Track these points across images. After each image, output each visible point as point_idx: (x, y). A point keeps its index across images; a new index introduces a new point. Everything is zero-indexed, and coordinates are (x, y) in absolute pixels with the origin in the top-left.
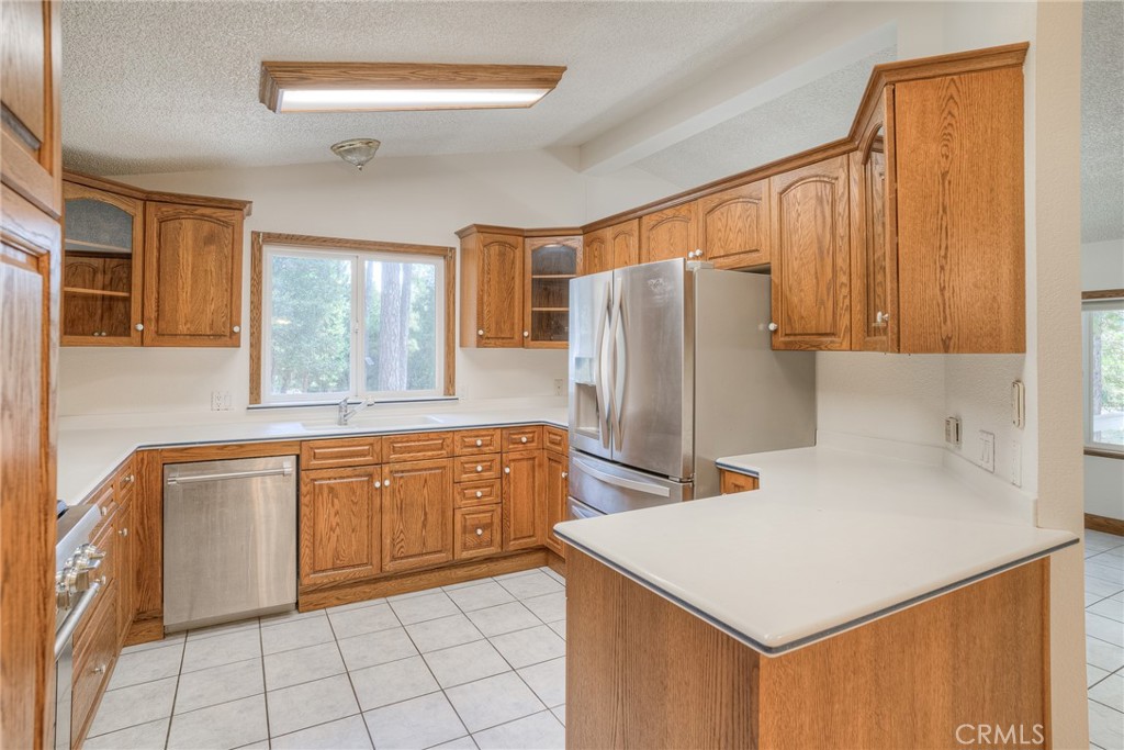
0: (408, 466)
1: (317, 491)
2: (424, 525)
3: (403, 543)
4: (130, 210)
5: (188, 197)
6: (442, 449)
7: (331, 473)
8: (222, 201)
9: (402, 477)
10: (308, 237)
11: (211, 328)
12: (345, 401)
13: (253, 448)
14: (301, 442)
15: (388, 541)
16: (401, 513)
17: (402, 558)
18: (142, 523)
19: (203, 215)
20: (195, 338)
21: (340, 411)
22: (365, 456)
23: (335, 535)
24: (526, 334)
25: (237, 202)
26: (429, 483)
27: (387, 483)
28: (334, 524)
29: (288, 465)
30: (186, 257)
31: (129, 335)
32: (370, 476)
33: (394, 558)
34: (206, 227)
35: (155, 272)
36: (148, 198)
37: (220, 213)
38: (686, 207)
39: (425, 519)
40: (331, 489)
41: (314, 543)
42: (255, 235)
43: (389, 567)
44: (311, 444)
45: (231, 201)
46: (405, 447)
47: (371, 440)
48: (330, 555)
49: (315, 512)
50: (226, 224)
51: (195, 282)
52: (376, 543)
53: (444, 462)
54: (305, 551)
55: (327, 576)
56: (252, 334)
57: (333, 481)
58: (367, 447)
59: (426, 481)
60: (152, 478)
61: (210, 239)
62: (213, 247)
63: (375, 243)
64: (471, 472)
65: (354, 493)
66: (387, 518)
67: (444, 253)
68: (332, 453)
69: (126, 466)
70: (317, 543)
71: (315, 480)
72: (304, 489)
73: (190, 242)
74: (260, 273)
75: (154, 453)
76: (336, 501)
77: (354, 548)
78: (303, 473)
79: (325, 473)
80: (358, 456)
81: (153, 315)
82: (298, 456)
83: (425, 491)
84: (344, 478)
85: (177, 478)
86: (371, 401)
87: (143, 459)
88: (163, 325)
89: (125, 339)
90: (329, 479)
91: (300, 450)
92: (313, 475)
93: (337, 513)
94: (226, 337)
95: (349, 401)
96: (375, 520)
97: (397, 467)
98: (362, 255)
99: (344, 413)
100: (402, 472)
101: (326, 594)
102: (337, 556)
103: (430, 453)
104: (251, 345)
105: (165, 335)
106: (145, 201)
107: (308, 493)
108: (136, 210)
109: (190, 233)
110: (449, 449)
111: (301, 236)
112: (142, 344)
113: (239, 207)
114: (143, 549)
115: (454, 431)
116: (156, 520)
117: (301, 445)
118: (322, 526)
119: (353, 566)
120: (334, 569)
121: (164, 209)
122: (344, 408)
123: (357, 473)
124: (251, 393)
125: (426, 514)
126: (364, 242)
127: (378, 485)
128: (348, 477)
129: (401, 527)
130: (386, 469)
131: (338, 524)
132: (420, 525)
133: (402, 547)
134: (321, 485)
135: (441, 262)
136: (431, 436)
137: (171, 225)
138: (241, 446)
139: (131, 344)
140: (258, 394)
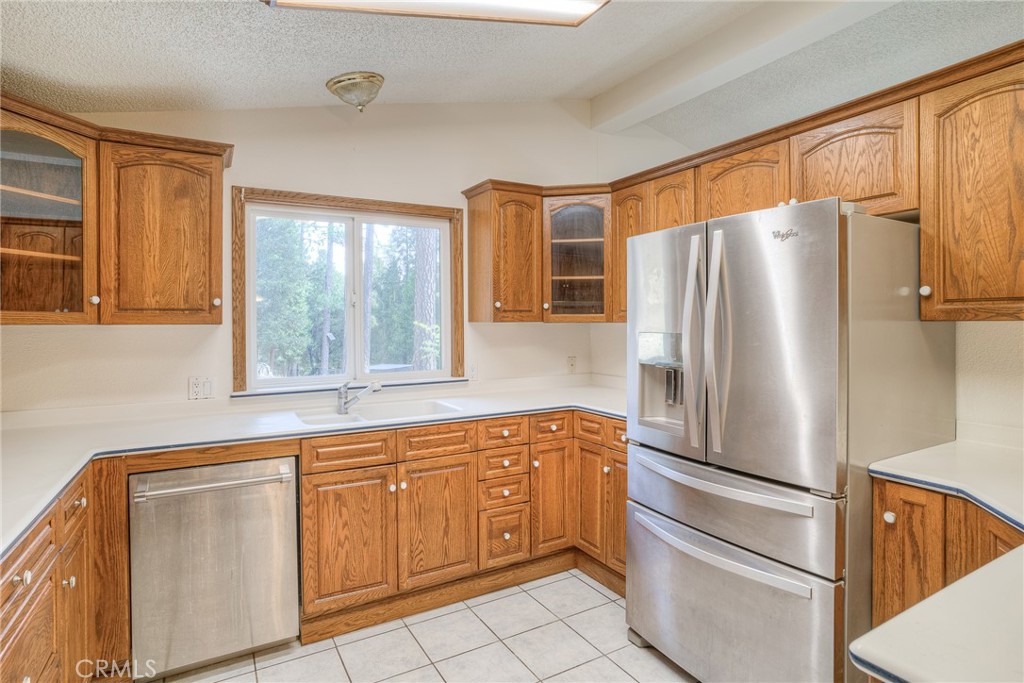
0: (427, 464)
1: (321, 498)
2: (446, 533)
3: (422, 555)
4: (78, 151)
5: (153, 137)
6: (464, 442)
7: (338, 476)
8: (197, 143)
9: (420, 478)
10: (298, 194)
11: (186, 301)
12: (345, 386)
13: (242, 450)
14: (301, 440)
15: (404, 554)
16: (420, 520)
17: (421, 573)
18: (102, 552)
19: (173, 161)
20: (167, 313)
21: (340, 398)
22: (377, 454)
23: (344, 551)
24: (546, 306)
25: (214, 145)
26: (451, 483)
27: (404, 485)
28: (342, 539)
29: (286, 468)
30: (153, 210)
31: (81, 310)
32: (384, 477)
33: (412, 574)
34: (178, 176)
35: (113, 231)
36: (103, 137)
37: (193, 159)
38: (772, 147)
39: (447, 526)
40: (338, 496)
41: (318, 562)
42: (236, 190)
43: (407, 584)
44: (314, 442)
45: (207, 144)
46: (423, 442)
47: (384, 435)
48: (338, 575)
49: (319, 524)
50: (201, 173)
51: (164, 242)
52: (391, 557)
53: (467, 457)
54: (308, 573)
55: (335, 601)
56: (234, 309)
57: (340, 486)
58: (379, 444)
59: (447, 481)
60: (114, 492)
61: (182, 191)
62: (186, 201)
63: (374, 203)
64: (497, 468)
65: (365, 499)
66: (403, 526)
67: (449, 215)
68: (338, 451)
69: (78, 484)
70: (323, 562)
71: (319, 486)
72: (305, 498)
73: (157, 195)
74: (243, 235)
75: (117, 462)
76: (344, 510)
77: (366, 565)
78: (304, 479)
79: (329, 477)
80: (368, 455)
81: (113, 285)
82: (297, 457)
83: (447, 492)
84: (353, 482)
85: (148, 492)
86: (377, 386)
87: (101, 470)
88: (124, 296)
89: (76, 315)
90: (336, 483)
91: (299, 449)
92: (316, 480)
93: (345, 524)
94: (202, 311)
95: (349, 386)
96: (390, 530)
97: (415, 465)
98: (357, 216)
99: (344, 400)
100: (420, 471)
101: (332, 621)
102: (346, 574)
103: (451, 448)
104: (234, 322)
105: (127, 309)
106: (98, 141)
107: (311, 502)
108: (85, 151)
109: (157, 183)
110: (472, 442)
111: (290, 193)
112: (99, 321)
113: (217, 152)
114: (104, 585)
115: (477, 421)
116: (121, 546)
117: (300, 444)
118: (328, 541)
119: (366, 586)
120: (343, 591)
121: (122, 152)
122: (344, 396)
123: (368, 475)
124: (235, 378)
125: (447, 520)
126: (361, 200)
127: (393, 488)
128: (358, 480)
129: (420, 537)
130: (402, 469)
131: (346, 538)
132: (441, 533)
133: (421, 559)
134: (326, 492)
135: (446, 225)
136: (453, 427)
137: (132, 171)
138: (228, 448)
139: (85, 322)
140: (244, 380)
